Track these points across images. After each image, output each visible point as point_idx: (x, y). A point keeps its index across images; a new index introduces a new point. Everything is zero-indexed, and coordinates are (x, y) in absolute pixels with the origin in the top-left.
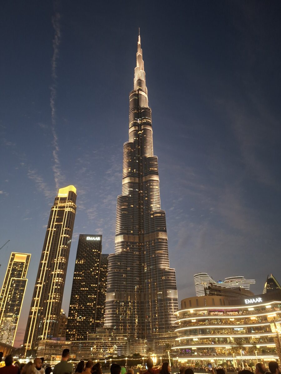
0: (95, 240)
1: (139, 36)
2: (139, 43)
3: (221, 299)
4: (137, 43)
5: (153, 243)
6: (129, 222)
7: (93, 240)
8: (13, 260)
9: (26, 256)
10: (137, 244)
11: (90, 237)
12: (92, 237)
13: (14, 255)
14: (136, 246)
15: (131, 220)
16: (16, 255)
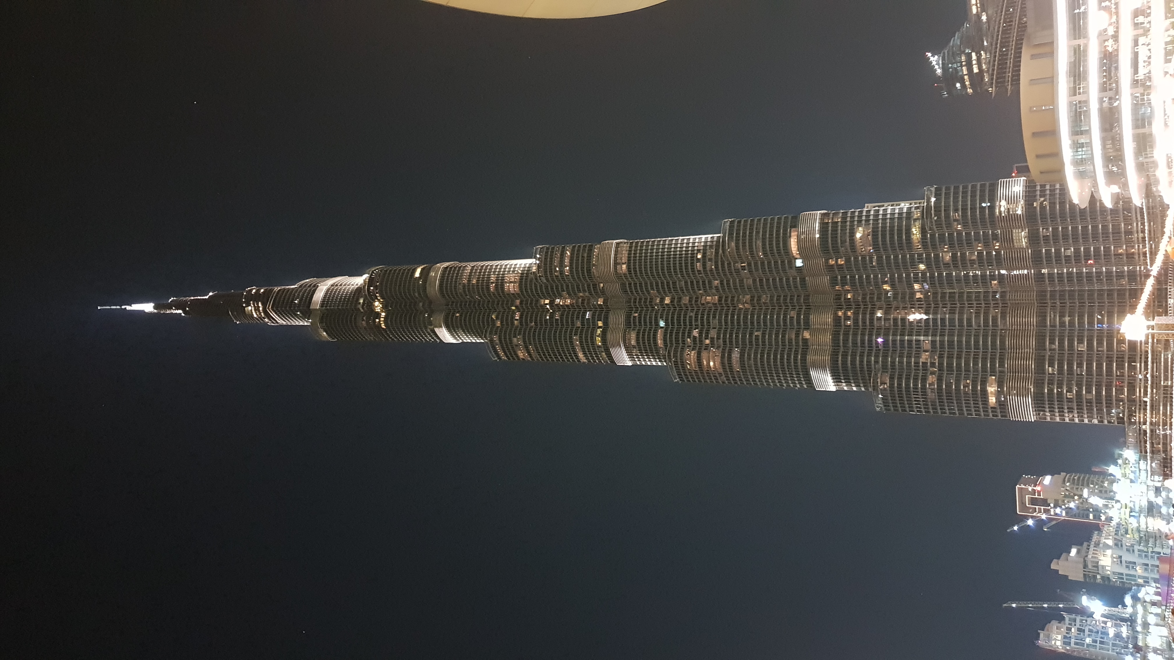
1: (128, 308)
2: (148, 307)
3: (1032, 55)
4: (150, 314)
5: (837, 262)
6: (764, 342)
10: (840, 314)
14: (847, 318)
15: (757, 336)
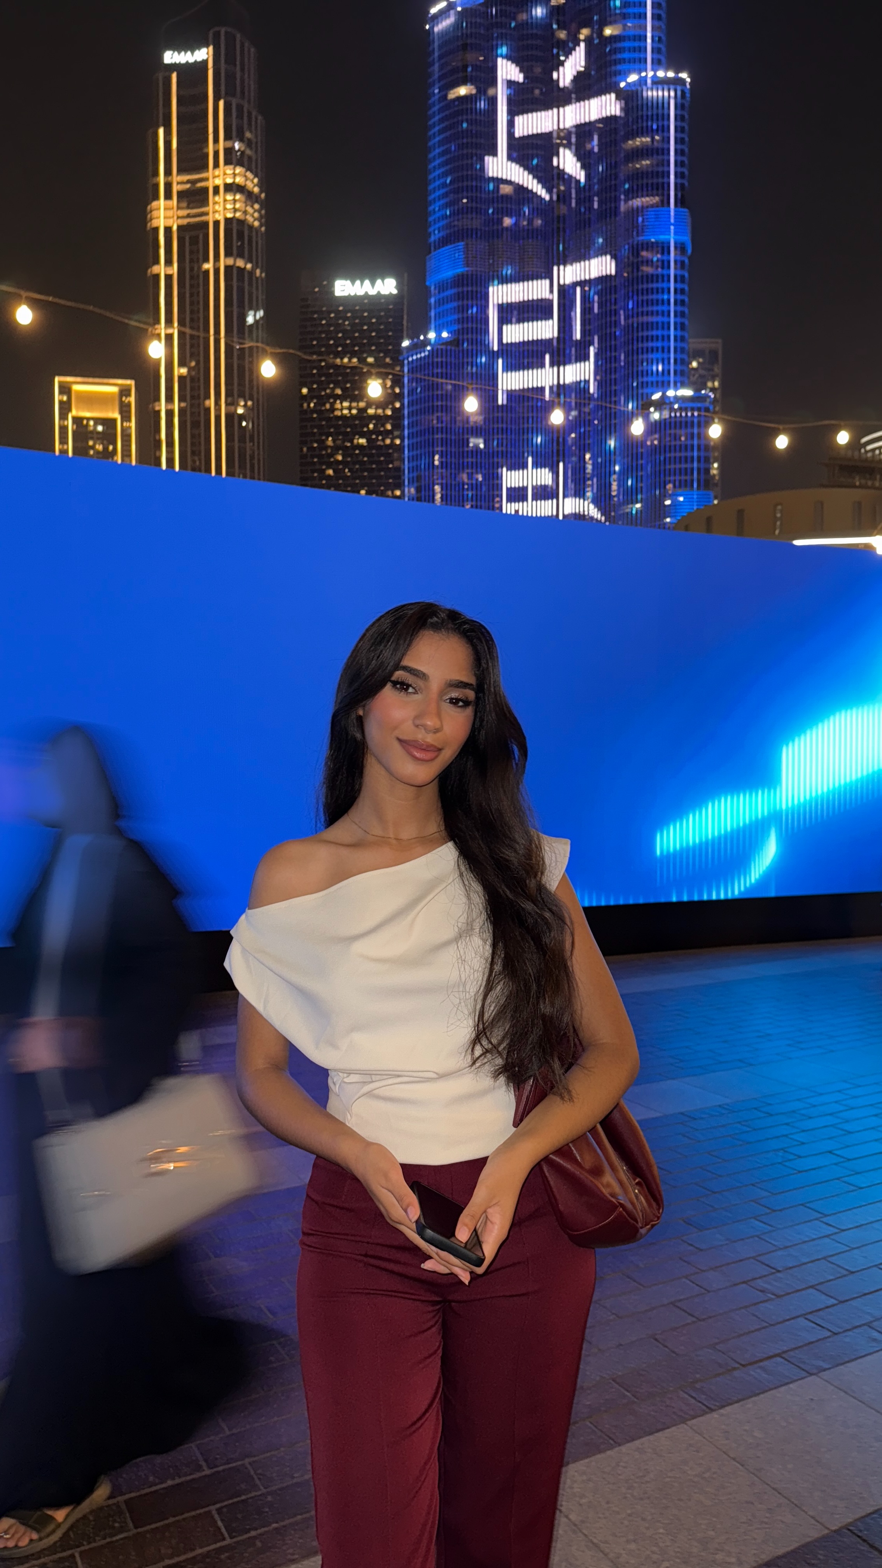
0: (372, 292)
7: (366, 295)
8: (70, 410)
9: (115, 390)
11: (348, 283)
12: (358, 282)
13: (65, 389)
16: (76, 387)
